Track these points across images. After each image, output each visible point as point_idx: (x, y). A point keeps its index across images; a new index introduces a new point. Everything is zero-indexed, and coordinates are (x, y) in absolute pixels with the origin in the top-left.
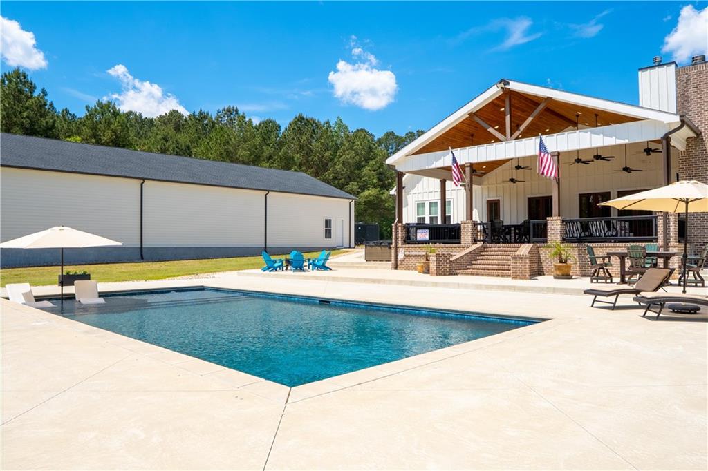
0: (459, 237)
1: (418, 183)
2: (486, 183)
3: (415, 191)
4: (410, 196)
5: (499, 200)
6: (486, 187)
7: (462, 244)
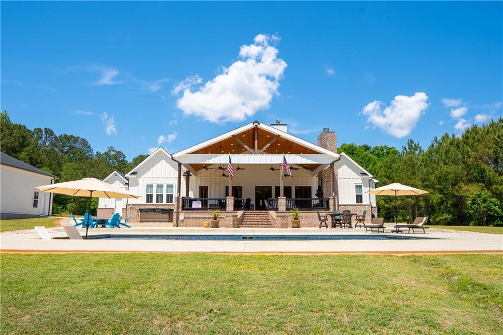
0: (225, 206)
1: (148, 171)
2: (200, 175)
3: (145, 175)
4: (140, 179)
5: (207, 187)
6: (199, 178)
7: (227, 210)
